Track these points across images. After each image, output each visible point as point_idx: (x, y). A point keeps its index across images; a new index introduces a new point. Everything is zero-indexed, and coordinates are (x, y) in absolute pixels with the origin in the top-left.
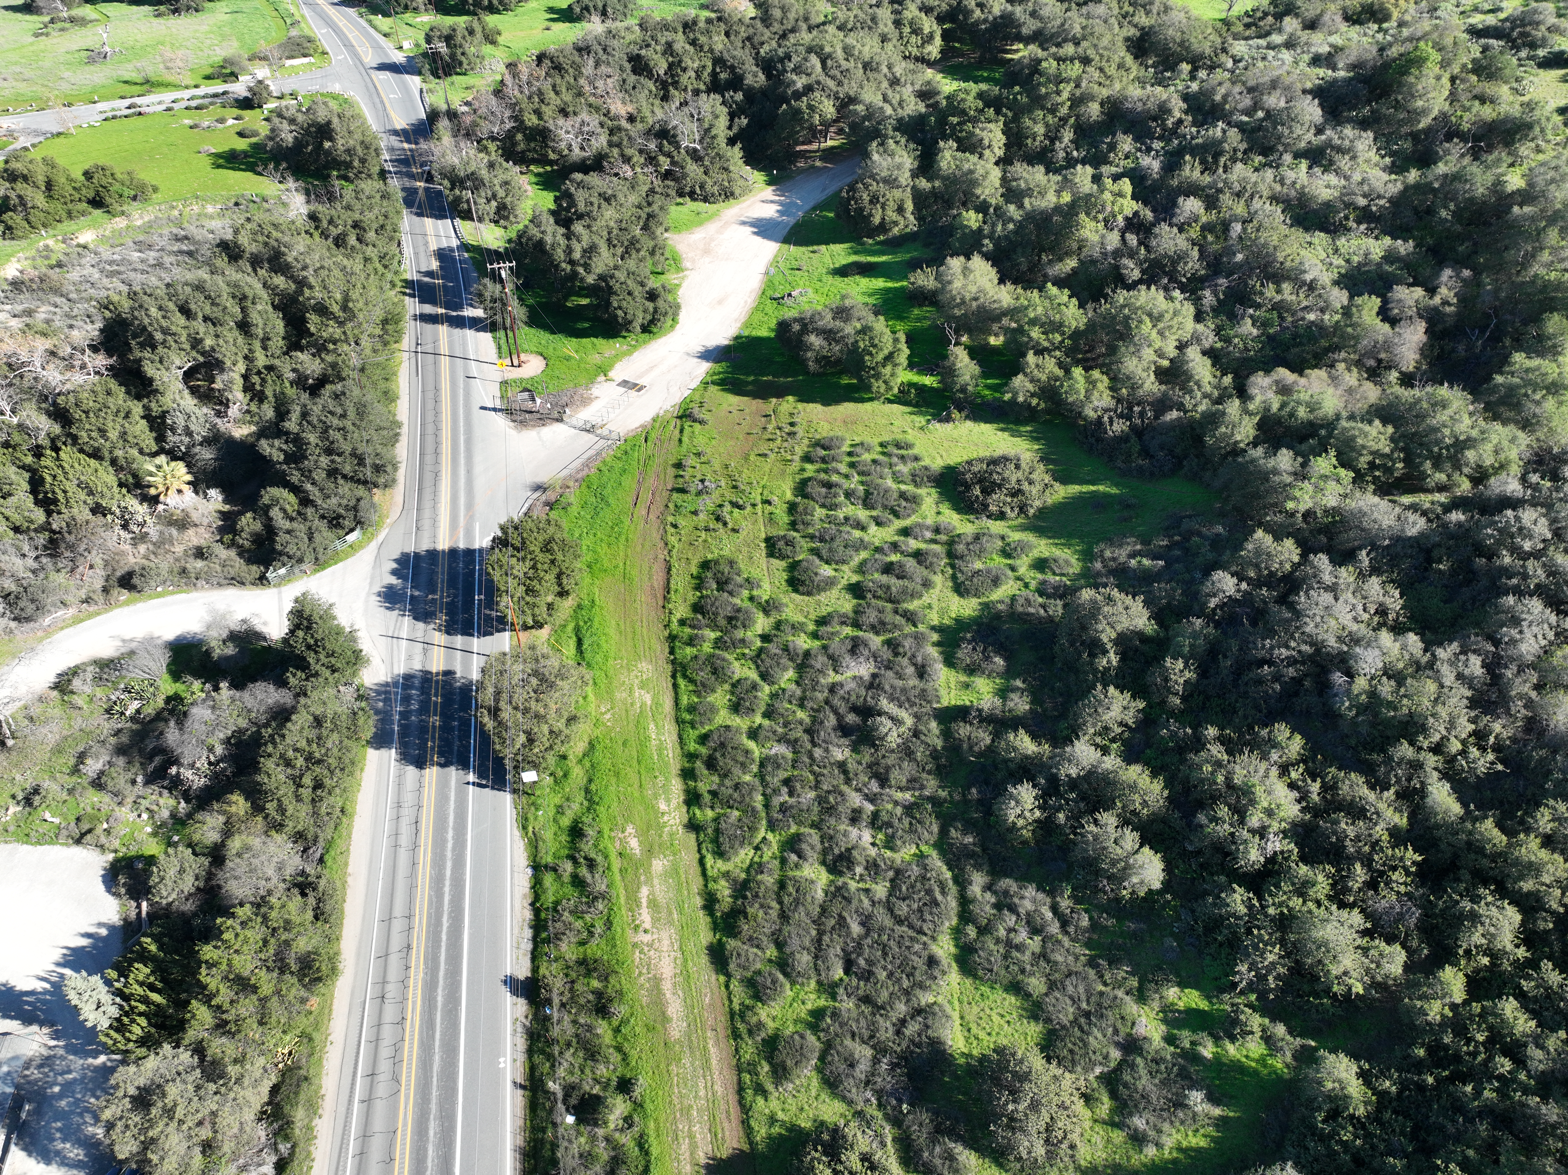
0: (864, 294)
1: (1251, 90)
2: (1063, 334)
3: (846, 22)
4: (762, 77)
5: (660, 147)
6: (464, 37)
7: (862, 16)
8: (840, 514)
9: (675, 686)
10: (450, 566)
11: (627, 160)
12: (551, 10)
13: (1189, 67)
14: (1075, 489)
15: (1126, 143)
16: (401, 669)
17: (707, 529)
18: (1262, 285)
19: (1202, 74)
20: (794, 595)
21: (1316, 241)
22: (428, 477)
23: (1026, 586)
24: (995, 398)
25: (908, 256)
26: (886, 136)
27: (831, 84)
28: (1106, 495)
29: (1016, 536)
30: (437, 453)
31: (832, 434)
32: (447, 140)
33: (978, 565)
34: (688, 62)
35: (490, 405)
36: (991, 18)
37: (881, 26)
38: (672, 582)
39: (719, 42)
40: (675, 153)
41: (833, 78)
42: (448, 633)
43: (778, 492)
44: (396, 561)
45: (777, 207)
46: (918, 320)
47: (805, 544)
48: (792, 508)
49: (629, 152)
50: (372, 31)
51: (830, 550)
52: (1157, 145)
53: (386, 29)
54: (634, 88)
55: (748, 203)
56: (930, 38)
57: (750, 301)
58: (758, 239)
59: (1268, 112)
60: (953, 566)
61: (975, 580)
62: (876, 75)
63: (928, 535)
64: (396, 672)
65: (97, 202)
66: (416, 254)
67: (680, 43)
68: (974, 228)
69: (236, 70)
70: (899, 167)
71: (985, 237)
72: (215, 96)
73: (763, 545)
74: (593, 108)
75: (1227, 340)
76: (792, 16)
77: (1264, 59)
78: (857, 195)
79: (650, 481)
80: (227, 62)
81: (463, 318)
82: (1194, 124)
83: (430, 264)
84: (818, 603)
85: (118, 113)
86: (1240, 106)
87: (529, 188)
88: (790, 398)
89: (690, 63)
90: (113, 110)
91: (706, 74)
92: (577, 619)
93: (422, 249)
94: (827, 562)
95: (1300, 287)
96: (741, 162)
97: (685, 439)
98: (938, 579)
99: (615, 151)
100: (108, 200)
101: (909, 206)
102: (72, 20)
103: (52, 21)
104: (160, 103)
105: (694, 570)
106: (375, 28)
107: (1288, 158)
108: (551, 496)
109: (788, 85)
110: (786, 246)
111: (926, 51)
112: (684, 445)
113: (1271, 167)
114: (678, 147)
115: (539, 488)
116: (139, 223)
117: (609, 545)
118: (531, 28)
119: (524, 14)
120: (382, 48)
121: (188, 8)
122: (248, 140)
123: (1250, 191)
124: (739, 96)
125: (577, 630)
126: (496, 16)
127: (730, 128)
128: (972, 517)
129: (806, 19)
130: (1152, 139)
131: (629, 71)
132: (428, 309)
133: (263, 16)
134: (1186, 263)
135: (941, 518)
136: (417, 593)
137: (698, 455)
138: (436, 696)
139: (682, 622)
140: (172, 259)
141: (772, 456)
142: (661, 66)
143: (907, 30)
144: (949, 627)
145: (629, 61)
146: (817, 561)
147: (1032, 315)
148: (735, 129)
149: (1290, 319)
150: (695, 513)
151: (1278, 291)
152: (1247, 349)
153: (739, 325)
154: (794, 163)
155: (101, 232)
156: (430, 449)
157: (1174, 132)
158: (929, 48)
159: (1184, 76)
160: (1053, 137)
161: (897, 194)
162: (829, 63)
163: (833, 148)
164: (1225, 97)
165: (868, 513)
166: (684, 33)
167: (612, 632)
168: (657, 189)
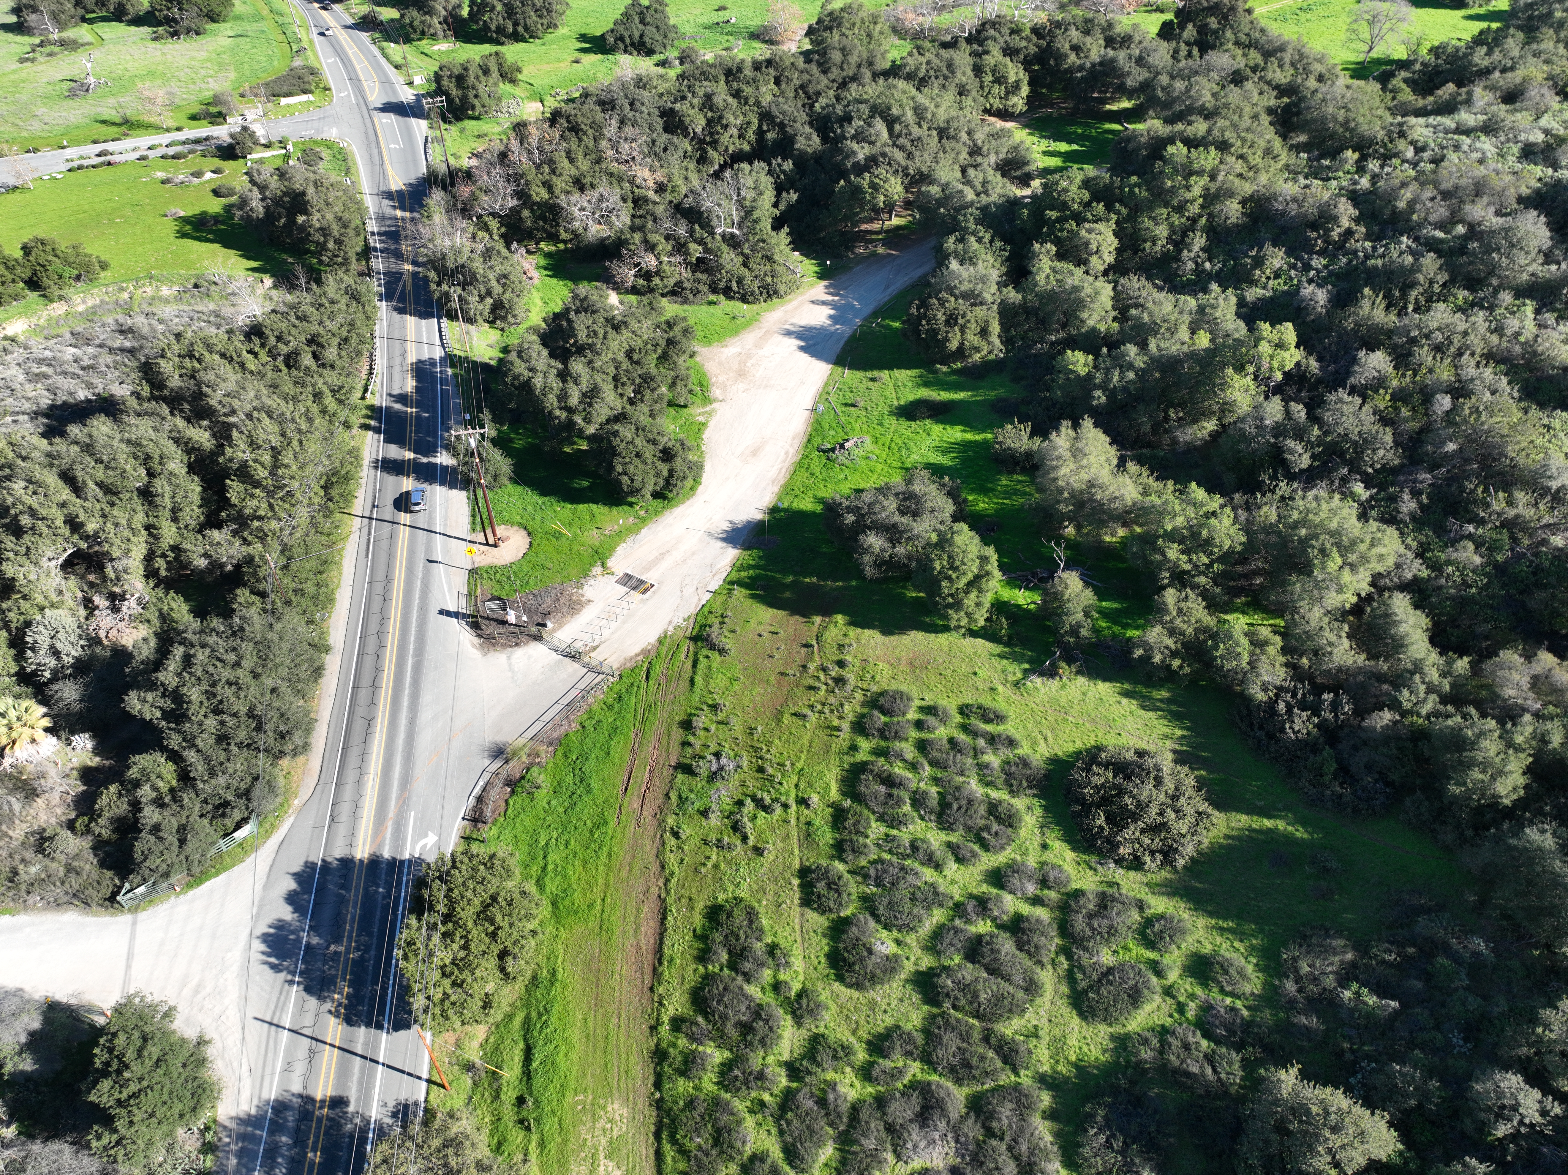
0: (937, 449)
1: (1446, 195)
2: (1209, 554)
3: (917, 69)
4: (816, 139)
5: (692, 232)
6: (477, 78)
7: (936, 62)
8: (904, 835)
9: (659, 1156)
10: (366, 889)
11: (651, 247)
12: (583, 38)
13: (1356, 156)
14: (1242, 820)
15: (1277, 258)
16: (272, 1093)
17: (720, 845)
18: (1486, 490)
19: (1373, 165)
20: (837, 986)
21: (1557, 424)
22: (359, 725)
23: (1181, 1008)
24: (1114, 636)
25: (992, 394)
26: (965, 230)
27: (899, 156)
28: (1289, 840)
29: (1159, 905)
30: (375, 687)
31: (894, 686)
32: (439, 218)
33: (1106, 957)
34: (729, 118)
35: (452, 608)
36: (1088, 65)
37: (959, 75)
38: (667, 942)
39: (767, 93)
40: (709, 240)
41: (901, 148)
42: (349, 1021)
43: (819, 785)
44: (297, 876)
45: (828, 311)
46: (1008, 494)
47: (853, 887)
48: (839, 816)
49: (654, 238)
50: (383, 61)
51: (891, 905)
52: (1318, 262)
53: (398, 59)
54: (665, 150)
55: (795, 303)
56: (1017, 86)
57: (792, 451)
58: (805, 357)
59: (1471, 227)
60: (1069, 956)
61: (1103, 991)
62: (953, 144)
63: (1031, 888)
64: (265, 1096)
65: (33, 284)
66: (390, 367)
67: (722, 95)
68: (1082, 373)
69: (224, 111)
70: (983, 279)
71: (1097, 387)
72: (197, 141)
73: (796, 882)
74: (616, 178)
75: (1436, 567)
76: (853, 59)
77: (1457, 147)
78: (930, 313)
79: (650, 750)
80: (216, 100)
81: (434, 466)
82: (1368, 237)
83: (404, 384)
84: (872, 1005)
85: (86, 162)
86: (1432, 218)
87: (534, 273)
88: (840, 619)
89: (732, 119)
90: (82, 158)
91: (750, 132)
92: (527, 1005)
93: (397, 361)
94: (886, 927)
95: (1542, 496)
96: (788, 249)
97: (699, 679)
98: (1047, 977)
99: (637, 237)
100: (46, 281)
101: (995, 328)
102: (63, 43)
103: (42, 44)
104: (134, 150)
105: (698, 920)
106: (386, 57)
107: (1506, 297)
108: (515, 768)
109: (847, 157)
110: (840, 369)
111: (1010, 103)
112: (697, 689)
113: (1482, 308)
114: (712, 233)
115: (499, 753)
116: (81, 308)
117: (585, 863)
118: (559, 61)
119: (553, 42)
120: (390, 83)
121: (188, 31)
122: (224, 201)
123: (1456, 344)
124: (788, 165)
125: (527, 1026)
126: (522, 45)
127: (775, 205)
128: (1093, 859)
129: (871, 64)
130: (1311, 252)
131: (660, 128)
132: (395, 452)
133: (268, 40)
134: (1374, 451)
135: (1048, 856)
136: (315, 940)
137: (714, 707)
138: (314, 1150)
139: (677, 1023)
140: (109, 359)
141: (813, 717)
142: (698, 123)
143: (989, 78)
144: (1066, 1079)
145: (661, 117)
146: (872, 924)
147: (1169, 527)
148: (782, 206)
149: (1526, 542)
150: (704, 813)
151: (1510, 503)
152: (1466, 584)
153: (776, 489)
154: (851, 249)
155: (34, 320)
156: (366, 681)
157: (1340, 246)
158: (1014, 99)
159: (1348, 167)
160: (1179, 239)
161: (980, 312)
162: (897, 128)
163: (898, 228)
164: (1412, 204)
165: (943, 837)
166: (727, 82)
167: (575, 1034)
168: (687, 284)
